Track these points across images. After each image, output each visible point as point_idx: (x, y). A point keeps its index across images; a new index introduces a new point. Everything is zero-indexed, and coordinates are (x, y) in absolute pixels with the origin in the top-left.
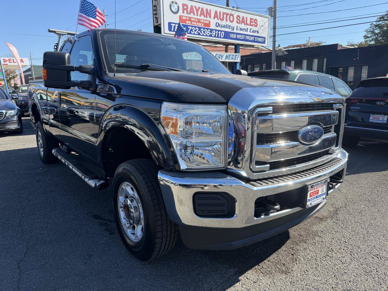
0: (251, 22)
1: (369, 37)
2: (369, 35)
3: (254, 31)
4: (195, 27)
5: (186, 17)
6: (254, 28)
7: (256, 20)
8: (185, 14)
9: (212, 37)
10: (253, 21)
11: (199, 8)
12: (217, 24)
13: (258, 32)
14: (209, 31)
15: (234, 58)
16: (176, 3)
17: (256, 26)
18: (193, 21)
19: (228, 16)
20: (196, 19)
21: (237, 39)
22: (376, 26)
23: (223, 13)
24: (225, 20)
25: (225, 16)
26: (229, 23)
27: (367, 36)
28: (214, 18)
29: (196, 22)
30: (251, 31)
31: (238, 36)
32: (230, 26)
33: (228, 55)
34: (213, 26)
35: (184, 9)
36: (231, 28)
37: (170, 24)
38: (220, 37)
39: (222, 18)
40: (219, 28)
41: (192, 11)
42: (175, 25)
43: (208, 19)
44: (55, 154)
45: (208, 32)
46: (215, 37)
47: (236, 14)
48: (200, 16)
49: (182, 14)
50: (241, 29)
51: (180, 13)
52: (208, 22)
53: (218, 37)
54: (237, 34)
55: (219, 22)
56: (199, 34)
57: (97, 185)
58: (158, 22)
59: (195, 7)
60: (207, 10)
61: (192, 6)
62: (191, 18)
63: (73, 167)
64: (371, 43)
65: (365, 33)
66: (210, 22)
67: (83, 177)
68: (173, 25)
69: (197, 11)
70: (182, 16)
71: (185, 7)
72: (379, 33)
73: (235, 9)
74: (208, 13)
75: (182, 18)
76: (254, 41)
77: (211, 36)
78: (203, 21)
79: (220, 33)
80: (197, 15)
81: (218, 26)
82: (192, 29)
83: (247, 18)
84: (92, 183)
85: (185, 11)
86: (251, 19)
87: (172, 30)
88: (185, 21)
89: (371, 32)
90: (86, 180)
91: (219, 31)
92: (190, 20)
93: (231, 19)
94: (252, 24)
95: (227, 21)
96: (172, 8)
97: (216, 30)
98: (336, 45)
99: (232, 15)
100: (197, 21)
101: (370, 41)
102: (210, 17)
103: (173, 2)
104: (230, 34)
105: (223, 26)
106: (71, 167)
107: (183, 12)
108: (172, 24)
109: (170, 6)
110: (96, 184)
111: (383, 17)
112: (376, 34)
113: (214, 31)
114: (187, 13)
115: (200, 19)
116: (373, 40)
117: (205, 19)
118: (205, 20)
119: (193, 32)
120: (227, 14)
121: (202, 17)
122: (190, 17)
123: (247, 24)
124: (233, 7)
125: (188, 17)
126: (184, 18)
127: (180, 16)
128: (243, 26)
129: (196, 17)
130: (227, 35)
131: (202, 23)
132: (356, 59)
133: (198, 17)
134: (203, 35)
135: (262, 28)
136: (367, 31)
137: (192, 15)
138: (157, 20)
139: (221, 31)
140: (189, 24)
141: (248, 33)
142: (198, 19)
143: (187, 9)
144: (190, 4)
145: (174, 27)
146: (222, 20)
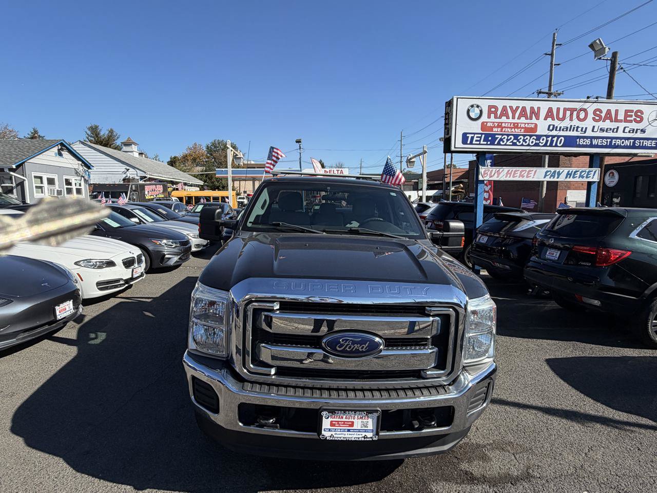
0: (627, 116)
3: (633, 131)
4: (508, 135)
5: (493, 122)
6: (634, 126)
7: (639, 111)
8: (492, 119)
9: (540, 146)
10: (633, 114)
11: (518, 108)
12: (552, 126)
13: (643, 131)
14: (533, 139)
15: (585, 175)
16: (478, 106)
17: (639, 122)
18: (505, 127)
19: (575, 113)
20: (511, 123)
21: (591, 146)
23: (565, 110)
24: (568, 119)
25: (568, 112)
26: (575, 122)
28: (546, 119)
29: (510, 128)
31: (595, 142)
32: (578, 127)
33: (572, 171)
34: (542, 131)
35: (490, 113)
36: (579, 129)
37: (465, 135)
38: (556, 146)
39: (561, 116)
40: (554, 133)
41: (503, 114)
42: (473, 135)
43: (534, 120)
45: (531, 140)
46: (545, 145)
47: (592, 107)
48: (519, 118)
49: (487, 120)
50: (602, 130)
51: (484, 118)
52: (533, 126)
53: (551, 145)
54: (592, 138)
55: (557, 123)
56: (514, 144)
58: (447, 134)
59: (511, 107)
60: (532, 108)
61: (504, 107)
62: (502, 123)
66: (536, 125)
68: (470, 136)
69: (514, 112)
70: (487, 123)
71: (493, 110)
73: (591, 100)
74: (535, 113)
75: (487, 125)
76: (634, 147)
77: (536, 145)
78: (522, 125)
79: (555, 139)
80: (513, 118)
81: (553, 130)
82: (503, 138)
83: (617, 111)
85: (492, 115)
87: (469, 142)
88: (491, 128)
91: (553, 137)
92: (499, 126)
93: (582, 116)
94: (628, 119)
95: (571, 119)
96: (470, 113)
97: (547, 136)
99: (583, 110)
100: (512, 126)
102: (538, 118)
103: (472, 106)
104: (578, 140)
105: (562, 128)
107: (489, 117)
108: (468, 135)
109: (468, 111)
113: (545, 138)
114: (496, 117)
115: (518, 123)
117: (528, 121)
118: (528, 124)
119: (503, 142)
120: (573, 110)
121: (523, 120)
122: (499, 123)
123: (617, 120)
125: (497, 123)
126: (489, 125)
127: (483, 123)
128: (607, 124)
129: (511, 120)
130: (570, 141)
131: (522, 128)
133: (516, 121)
134: (522, 145)
135: (654, 124)
137: (504, 119)
138: (448, 130)
139: (558, 137)
140: (497, 131)
141: (620, 134)
142: (514, 124)
143: (495, 113)
144: (500, 104)
145: (472, 138)
146: (562, 119)
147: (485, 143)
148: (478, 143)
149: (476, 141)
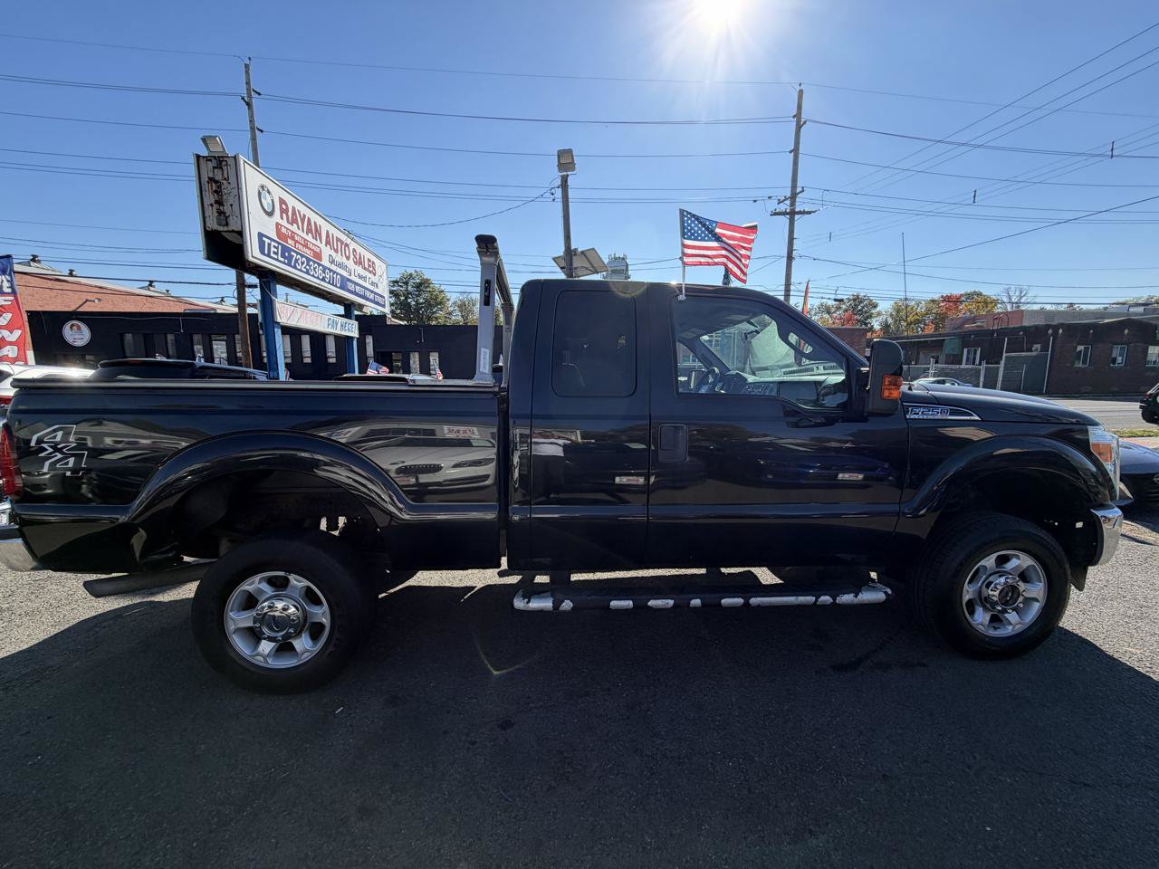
0: (369, 265)
3: (373, 284)
4: (302, 256)
5: (287, 229)
6: (372, 277)
7: (374, 263)
8: (284, 222)
9: (326, 282)
10: (371, 264)
11: (305, 216)
12: (331, 257)
13: (376, 285)
14: (321, 270)
15: (351, 329)
16: (269, 192)
17: (374, 275)
18: (297, 242)
19: (343, 247)
20: (302, 238)
21: (355, 294)
23: (337, 239)
24: (340, 253)
25: (339, 244)
26: (344, 260)
28: (326, 245)
29: (302, 245)
30: (370, 282)
31: (357, 289)
32: (346, 266)
33: (344, 322)
34: (325, 262)
35: (282, 210)
36: (347, 270)
37: (261, 235)
38: (336, 286)
39: (335, 247)
40: (333, 267)
41: (294, 221)
43: (318, 243)
45: (320, 272)
46: (329, 283)
47: (353, 245)
48: (307, 234)
49: (280, 221)
50: (359, 276)
51: (277, 216)
52: (318, 250)
53: (333, 284)
54: (355, 283)
55: (333, 254)
56: (307, 273)
58: (227, 224)
59: (299, 212)
60: (315, 223)
61: (294, 209)
66: (321, 251)
68: (267, 241)
69: (303, 221)
70: (281, 225)
71: (284, 207)
74: (317, 233)
75: (281, 229)
76: (374, 302)
77: (323, 279)
78: (311, 246)
79: (335, 276)
80: (303, 231)
81: (332, 263)
82: (297, 258)
83: (364, 256)
85: (284, 216)
86: (369, 260)
87: (266, 253)
88: (285, 238)
91: (334, 272)
93: (347, 254)
94: (370, 269)
95: (342, 255)
96: (263, 200)
97: (330, 270)
99: (347, 245)
100: (303, 243)
102: (321, 242)
103: (263, 188)
104: (347, 283)
105: (338, 263)
107: (282, 218)
108: (264, 239)
109: (260, 194)
113: (328, 271)
114: (288, 221)
115: (307, 241)
117: (314, 241)
118: (315, 245)
119: (299, 264)
120: (342, 242)
121: (309, 237)
122: (292, 232)
123: (365, 268)
125: (290, 231)
126: (283, 230)
127: (277, 224)
128: (360, 270)
129: (301, 233)
130: (344, 284)
131: (311, 249)
132: (421, 342)
133: (305, 236)
134: (313, 276)
135: (381, 280)
137: (294, 228)
138: (226, 217)
139: (338, 274)
140: (292, 245)
142: (305, 240)
143: (286, 211)
144: (291, 202)
145: (269, 245)
146: (336, 251)
147: (282, 260)
148: (276, 257)
149: (274, 253)
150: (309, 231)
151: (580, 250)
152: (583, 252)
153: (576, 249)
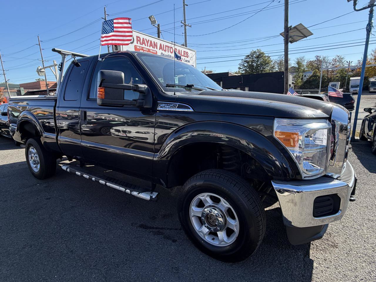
0: (184, 54)
1: (241, 69)
2: (241, 67)
3: (186, 61)
5: (140, 47)
6: (186, 59)
7: (187, 52)
8: (139, 45)
11: (149, 40)
12: (162, 54)
13: (189, 62)
17: (188, 57)
18: (145, 50)
19: (169, 48)
20: (147, 49)
22: (245, 61)
23: (166, 46)
24: (167, 51)
25: (167, 48)
27: (240, 68)
28: (160, 49)
29: (147, 51)
30: (185, 61)
32: (171, 56)
35: (137, 41)
39: (165, 49)
41: (143, 43)
43: (155, 49)
44: (68, 170)
47: (174, 47)
48: (150, 47)
51: (135, 43)
52: (155, 52)
55: (163, 52)
57: (154, 197)
58: (117, 49)
59: (146, 39)
60: (154, 42)
61: (143, 39)
62: (143, 48)
63: (106, 182)
64: (243, 72)
65: (239, 66)
66: (157, 52)
67: (128, 191)
69: (148, 42)
70: (137, 46)
71: (139, 39)
72: (247, 66)
73: (173, 43)
74: (155, 45)
78: (152, 51)
80: (148, 46)
83: (181, 51)
84: (145, 196)
85: (139, 42)
86: (184, 52)
88: (139, 50)
89: (243, 65)
90: (135, 193)
92: (142, 49)
93: (171, 51)
94: (185, 55)
95: (168, 52)
98: (228, 73)
99: (171, 47)
100: (147, 50)
101: (242, 71)
102: (157, 49)
105: (166, 55)
106: (102, 182)
107: (137, 43)
110: (151, 197)
111: (248, 56)
112: (246, 67)
115: (150, 49)
116: (244, 70)
117: (153, 49)
120: (168, 47)
121: (151, 48)
122: (142, 47)
124: (172, 42)
125: (141, 47)
126: (138, 47)
127: (135, 46)
129: (146, 47)
132: (241, 82)
133: (148, 48)
135: (192, 59)
136: (240, 64)
137: (143, 46)
138: (117, 47)
142: (148, 49)
143: (140, 41)
144: (142, 36)
146: (165, 51)
150: (151, 45)
151: (293, 27)
152: (295, 27)
153: (291, 26)
